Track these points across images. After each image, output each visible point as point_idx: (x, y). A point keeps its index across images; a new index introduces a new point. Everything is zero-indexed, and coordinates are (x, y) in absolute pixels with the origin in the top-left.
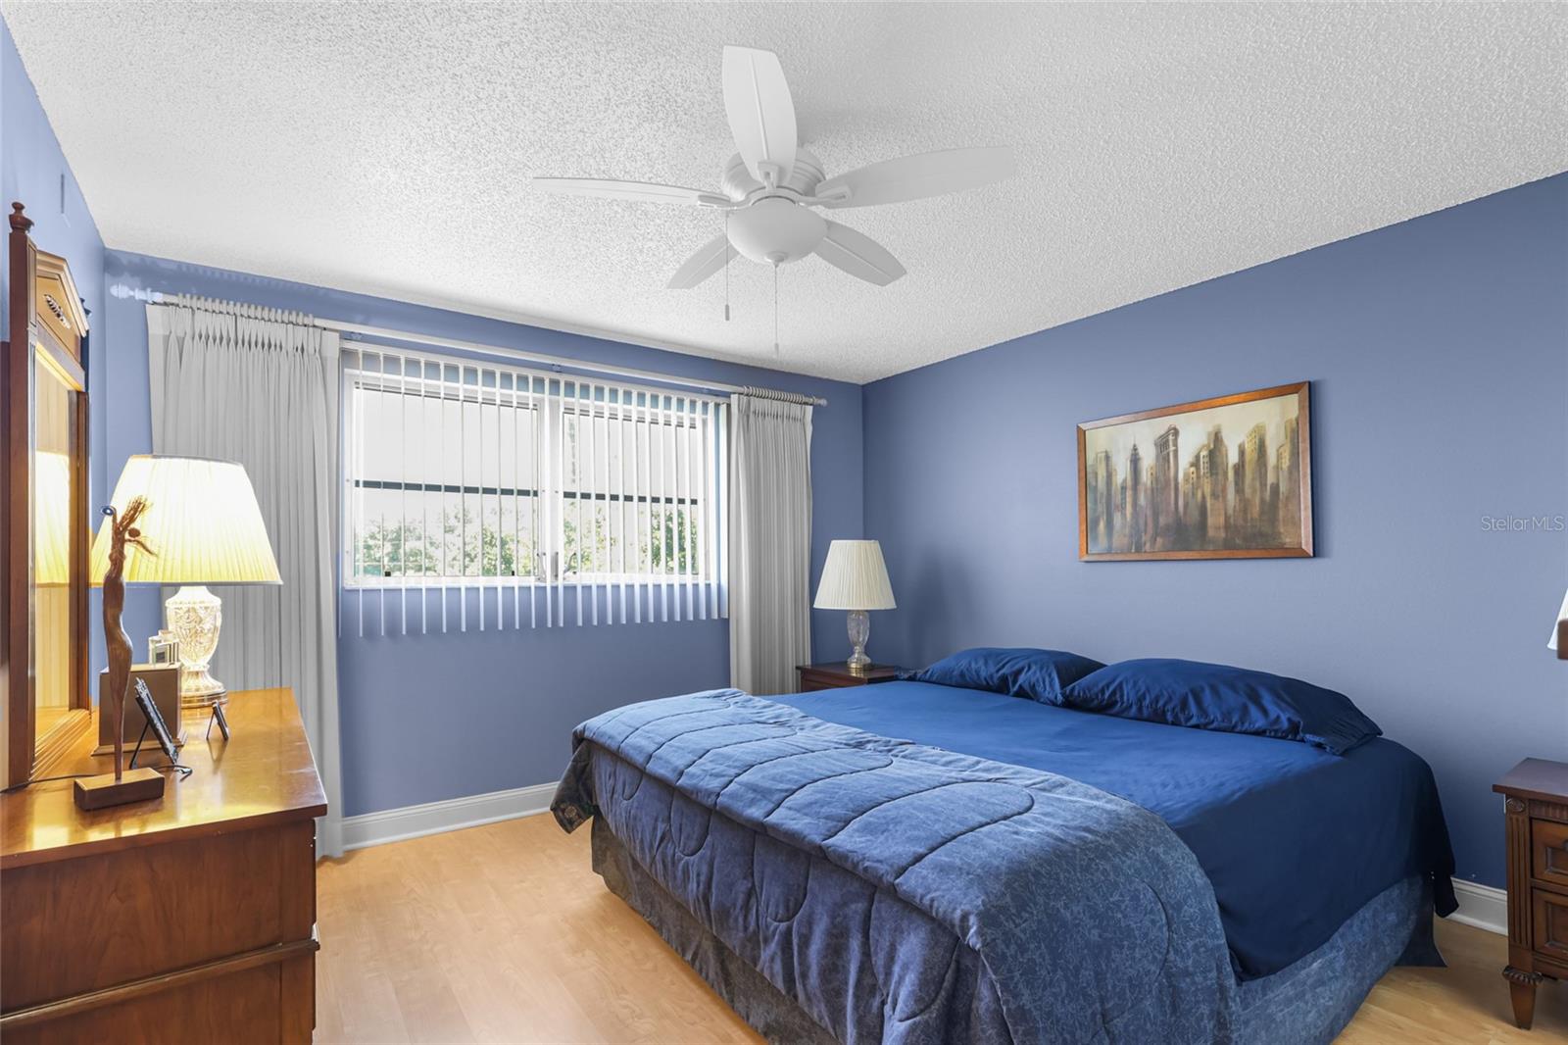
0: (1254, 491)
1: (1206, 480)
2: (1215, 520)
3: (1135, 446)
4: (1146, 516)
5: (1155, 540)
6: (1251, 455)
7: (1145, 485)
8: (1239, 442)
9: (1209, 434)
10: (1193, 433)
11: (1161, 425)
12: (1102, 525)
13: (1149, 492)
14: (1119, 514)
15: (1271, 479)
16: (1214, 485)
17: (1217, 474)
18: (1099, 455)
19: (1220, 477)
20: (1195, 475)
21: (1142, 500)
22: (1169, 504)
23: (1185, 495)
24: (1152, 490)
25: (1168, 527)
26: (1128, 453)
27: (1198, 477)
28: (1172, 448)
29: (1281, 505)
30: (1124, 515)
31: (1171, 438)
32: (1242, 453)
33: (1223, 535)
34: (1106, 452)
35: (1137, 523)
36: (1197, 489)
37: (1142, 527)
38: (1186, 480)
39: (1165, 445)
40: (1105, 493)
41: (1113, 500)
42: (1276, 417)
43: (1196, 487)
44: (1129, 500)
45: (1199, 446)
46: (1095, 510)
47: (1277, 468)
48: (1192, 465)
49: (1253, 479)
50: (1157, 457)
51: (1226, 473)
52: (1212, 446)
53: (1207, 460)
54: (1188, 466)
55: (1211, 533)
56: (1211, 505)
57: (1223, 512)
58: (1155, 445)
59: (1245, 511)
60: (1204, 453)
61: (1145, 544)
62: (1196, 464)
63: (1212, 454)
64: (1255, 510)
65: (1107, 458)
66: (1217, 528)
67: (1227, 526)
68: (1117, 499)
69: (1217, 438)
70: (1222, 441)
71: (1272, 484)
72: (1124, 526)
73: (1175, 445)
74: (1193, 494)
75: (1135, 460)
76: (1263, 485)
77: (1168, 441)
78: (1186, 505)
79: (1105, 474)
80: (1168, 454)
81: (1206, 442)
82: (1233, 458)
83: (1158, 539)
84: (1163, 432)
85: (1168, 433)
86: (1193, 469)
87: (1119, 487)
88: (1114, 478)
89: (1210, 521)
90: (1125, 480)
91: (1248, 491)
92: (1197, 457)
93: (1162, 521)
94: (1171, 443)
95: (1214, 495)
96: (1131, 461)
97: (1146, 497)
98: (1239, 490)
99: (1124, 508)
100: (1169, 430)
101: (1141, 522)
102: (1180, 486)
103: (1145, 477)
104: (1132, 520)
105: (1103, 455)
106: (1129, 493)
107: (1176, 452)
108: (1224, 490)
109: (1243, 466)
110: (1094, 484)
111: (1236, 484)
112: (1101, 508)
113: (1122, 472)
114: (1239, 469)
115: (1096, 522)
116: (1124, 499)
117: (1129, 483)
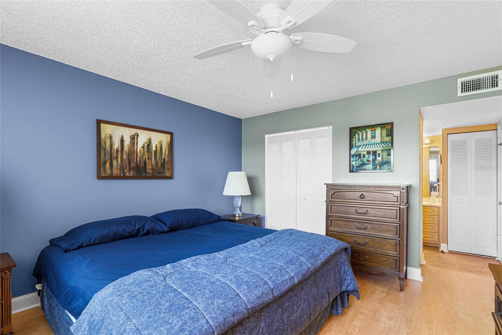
0: (159, 159)
1: (146, 154)
2: (149, 167)
3: (122, 136)
4: (126, 163)
5: (130, 171)
6: (159, 149)
7: (126, 151)
8: (156, 144)
9: (148, 139)
10: (143, 137)
11: (133, 131)
12: (108, 165)
13: (127, 154)
14: (115, 161)
15: (163, 157)
16: (149, 155)
17: (149, 152)
18: (107, 135)
19: (150, 153)
20: (143, 151)
21: (125, 157)
22: (134, 159)
23: (140, 157)
24: (128, 153)
25: (134, 168)
26: (120, 138)
27: (144, 152)
28: (136, 140)
29: (166, 164)
30: (117, 161)
31: (136, 137)
32: (156, 147)
33: (151, 172)
34: (110, 135)
35: (123, 165)
36: (143, 156)
37: (125, 167)
38: (140, 152)
39: (134, 138)
40: (109, 151)
41: (113, 155)
42: (165, 139)
43: (143, 155)
44: (119, 156)
45: (145, 142)
46: (105, 158)
47: (165, 154)
48: (142, 148)
49: (159, 156)
50: (131, 142)
51: (152, 152)
52: (148, 143)
53: (147, 147)
54: (141, 148)
55: (148, 171)
56: (148, 162)
57: (151, 164)
58: (130, 137)
59: (157, 165)
60: (146, 145)
61: (126, 173)
62: (143, 147)
63: (148, 145)
64: (159, 165)
65: (111, 137)
66: (150, 169)
67: (152, 169)
68: (115, 155)
69: (150, 141)
70: (151, 142)
71: (164, 158)
72: (117, 166)
73: (137, 139)
74: (142, 157)
75: (122, 141)
76: (161, 158)
77: (135, 137)
78: (140, 161)
79: (109, 144)
80: (134, 142)
81: (147, 141)
82: (154, 149)
83: (131, 171)
84: (133, 134)
85: (135, 135)
86: (142, 149)
87: (115, 150)
88: (113, 146)
89: (147, 167)
90: (118, 148)
91: (158, 159)
92: (144, 145)
93: (132, 165)
94: (136, 138)
95: (148, 159)
96: (121, 141)
97: (126, 156)
98: (155, 159)
99: (117, 159)
100: (136, 134)
101: (124, 165)
102: (138, 154)
103: (126, 148)
104: (120, 164)
105: (109, 136)
106: (119, 153)
107: (137, 142)
108: (151, 158)
109: (157, 151)
110: (104, 147)
111: (155, 156)
112: (107, 157)
113: (117, 145)
114: (156, 151)
115: (105, 163)
116: (117, 155)
117: (120, 149)
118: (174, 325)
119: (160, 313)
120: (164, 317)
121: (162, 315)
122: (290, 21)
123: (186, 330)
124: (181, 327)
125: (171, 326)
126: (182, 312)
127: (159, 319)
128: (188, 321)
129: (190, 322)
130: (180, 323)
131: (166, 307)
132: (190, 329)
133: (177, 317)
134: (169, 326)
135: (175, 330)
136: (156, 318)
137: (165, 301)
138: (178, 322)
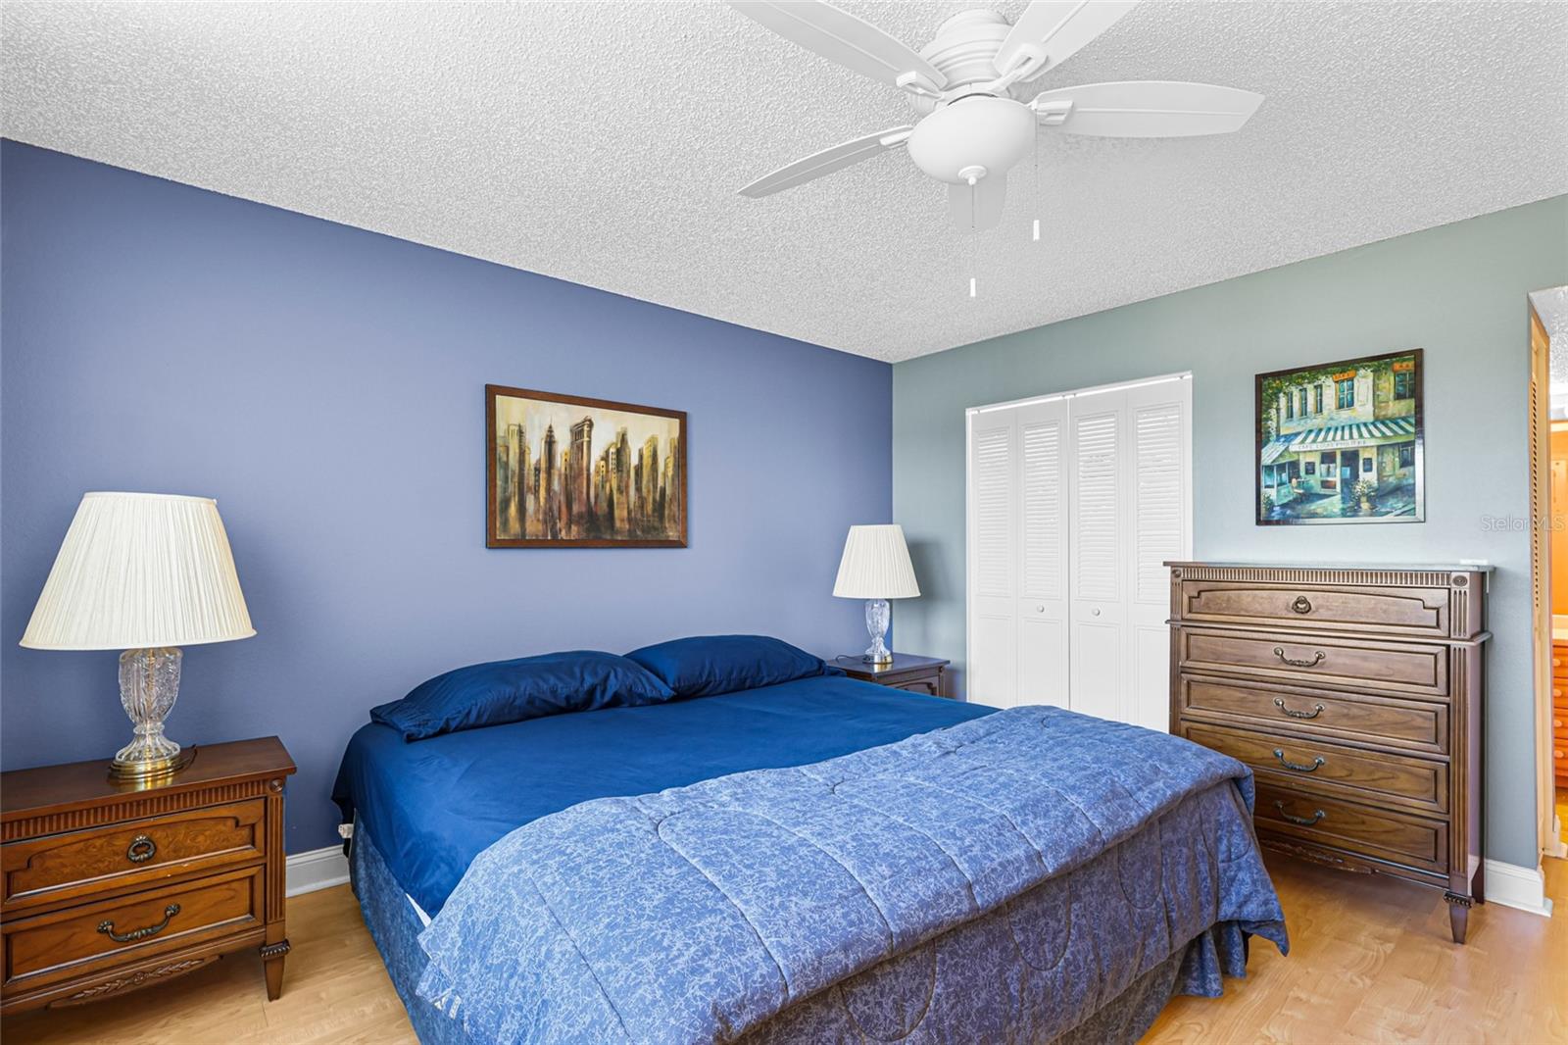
0: (649, 491)
1: (614, 476)
2: (620, 513)
3: (550, 427)
4: (560, 502)
5: (570, 527)
6: (647, 461)
7: (560, 471)
8: (639, 447)
9: (618, 434)
10: (606, 429)
11: (580, 413)
12: (513, 509)
13: (563, 477)
14: (533, 497)
15: (660, 483)
16: (620, 481)
17: (622, 471)
18: (512, 428)
19: (625, 475)
20: (604, 469)
21: (556, 486)
22: (582, 492)
23: (596, 487)
24: (566, 475)
25: (581, 516)
26: (544, 434)
27: (607, 471)
28: (586, 439)
29: (666, 505)
30: (537, 498)
31: (586, 428)
32: (641, 457)
33: (627, 526)
34: (520, 426)
35: (551, 509)
36: (606, 482)
37: (556, 513)
38: (597, 472)
39: (580, 433)
40: (517, 471)
41: (526, 482)
42: (665, 431)
43: (605, 480)
44: (543, 483)
45: (609, 442)
46: (505, 490)
47: (665, 475)
48: (602, 459)
49: (648, 482)
50: (572, 443)
51: (629, 472)
52: (619, 446)
53: (614, 456)
54: (599, 458)
55: (618, 524)
56: (618, 499)
57: (626, 506)
58: (571, 431)
59: (642, 507)
60: (613, 450)
61: (560, 530)
62: (605, 458)
63: (619, 452)
64: (649, 507)
65: (521, 433)
66: (622, 520)
67: (630, 520)
68: (531, 480)
69: (623, 439)
70: (627, 442)
71: (661, 487)
72: (537, 511)
73: (589, 437)
74: (603, 486)
75: (550, 442)
76: (655, 486)
77: (583, 430)
78: (597, 496)
79: (517, 451)
80: (582, 443)
81: (615, 441)
82: (634, 461)
83: (573, 526)
84: (579, 421)
85: (582, 424)
86: (603, 463)
87: (532, 467)
88: (527, 457)
89: (617, 513)
90: (539, 461)
91: (644, 490)
92: (607, 452)
93: (576, 508)
94: (585, 435)
95: (619, 489)
96: (546, 442)
97: (560, 483)
98: (639, 489)
99: (536, 492)
100: (585, 420)
101: (555, 508)
102: (591, 477)
103: (560, 462)
104: (545, 505)
105: (517, 428)
106: (543, 475)
107: (589, 442)
108: (627, 487)
109: (642, 468)
110: (505, 459)
111: (636, 483)
112: (513, 487)
113: (536, 453)
114: (639, 469)
115: (506, 503)
116: (537, 481)
117: (543, 465)
118: (675, 953)
119: (639, 917)
120: (651, 930)
121: (645, 925)
122: (1029, 59)
123: (707, 971)
124: (693, 960)
125: (667, 956)
126: (699, 920)
127: (637, 933)
128: (713, 948)
129: (718, 949)
130: (693, 949)
131: (656, 903)
132: (719, 969)
133: (685, 934)
134: (663, 955)
135: (680, 967)
136: (630, 930)
137: (654, 887)
138: (688, 946)
